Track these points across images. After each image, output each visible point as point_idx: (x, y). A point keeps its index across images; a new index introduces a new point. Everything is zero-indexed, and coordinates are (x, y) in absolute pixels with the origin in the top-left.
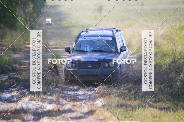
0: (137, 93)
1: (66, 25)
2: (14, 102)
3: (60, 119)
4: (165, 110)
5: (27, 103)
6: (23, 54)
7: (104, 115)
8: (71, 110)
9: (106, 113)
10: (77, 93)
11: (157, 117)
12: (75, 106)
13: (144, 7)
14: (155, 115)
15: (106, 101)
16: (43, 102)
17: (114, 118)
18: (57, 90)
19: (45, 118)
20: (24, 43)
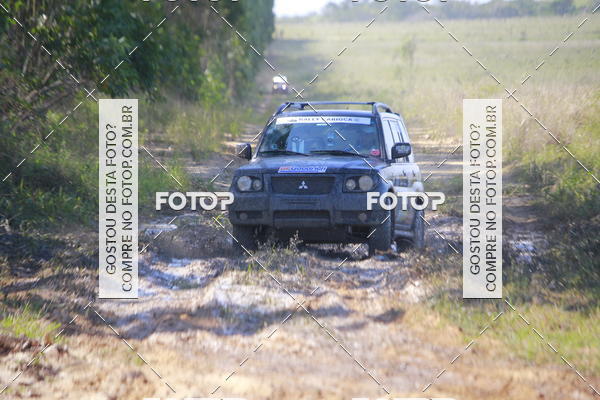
0: (510, 264)
1: (326, 91)
2: (196, 286)
3: (312, 331)
4: (583, 309)
5: (227, 290)
6: (217, 165)
7: (424, 323)
8: (340, 308)
9: (430, 317)
10: (355, 266)
11: (560, 327)
12: (349, 298)
13: (527, 44)
14: (556, 321)
15: (430, 286)
16: (269, 287)
17: (450, 329)
18: (305, 258)
19: (275, 327)
20: (222, 137)
